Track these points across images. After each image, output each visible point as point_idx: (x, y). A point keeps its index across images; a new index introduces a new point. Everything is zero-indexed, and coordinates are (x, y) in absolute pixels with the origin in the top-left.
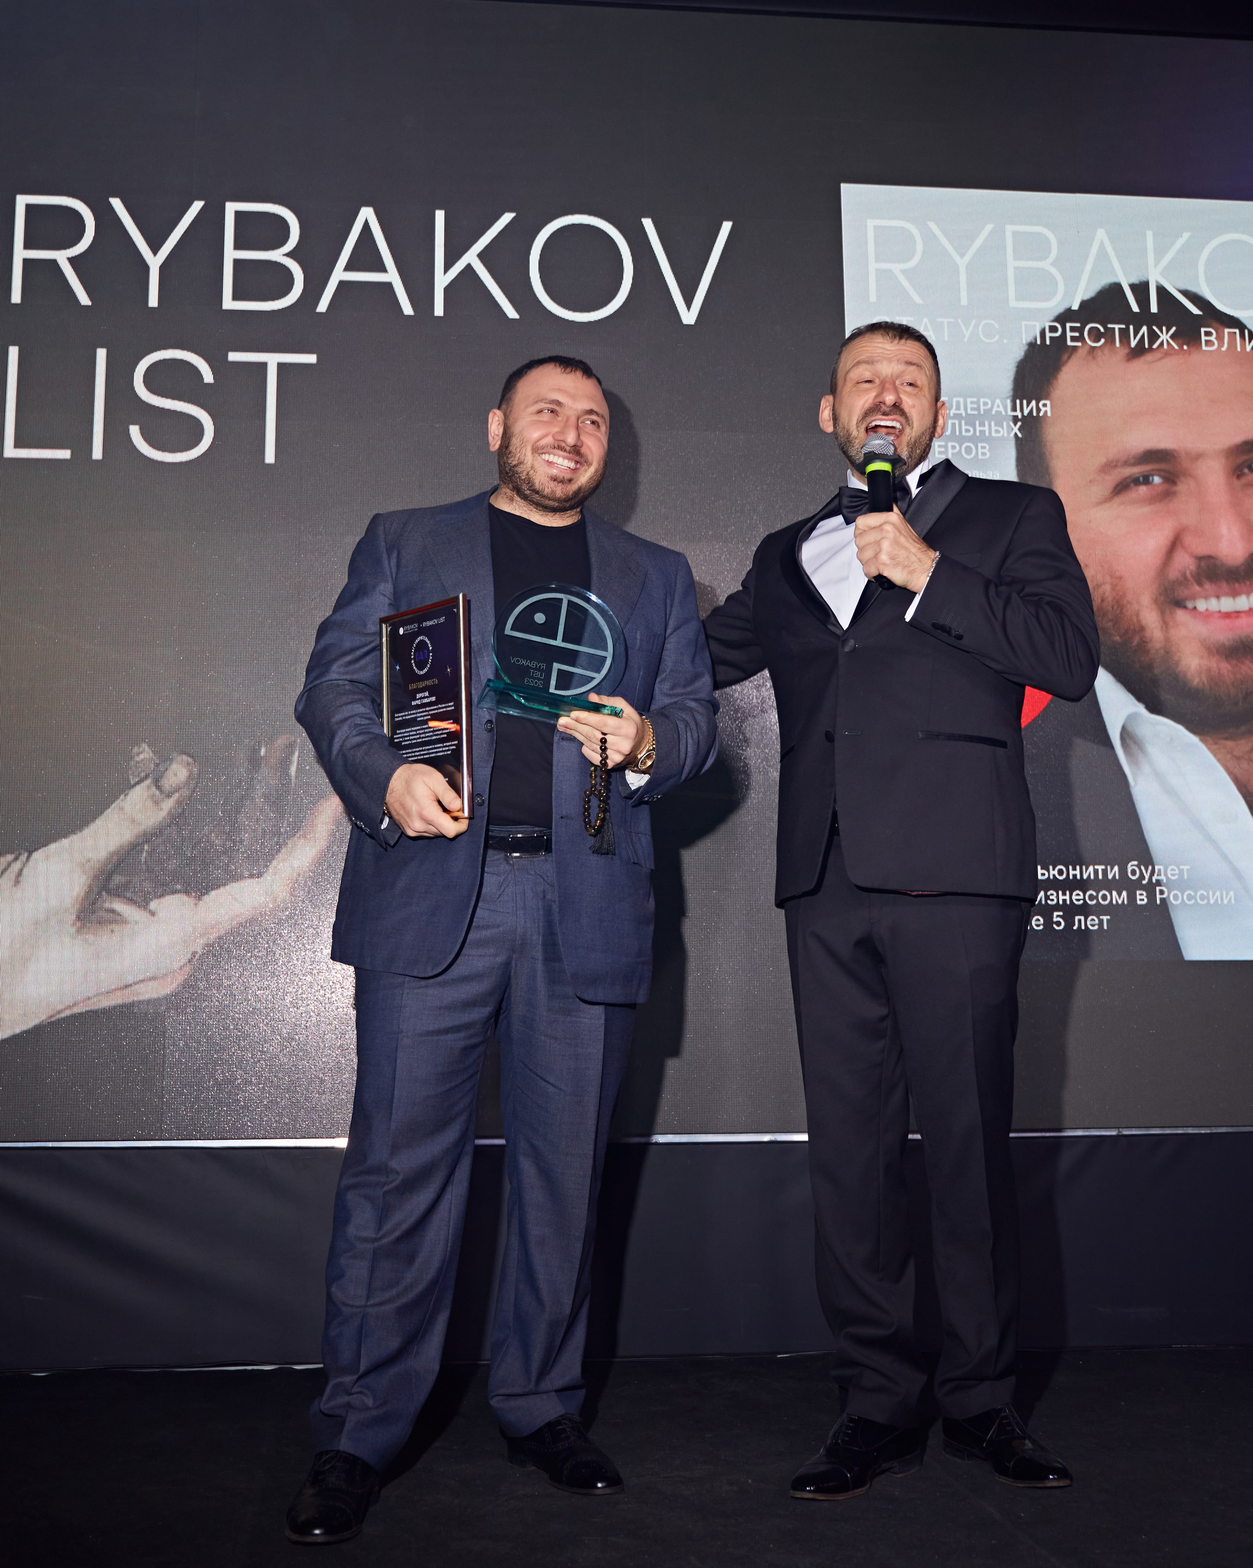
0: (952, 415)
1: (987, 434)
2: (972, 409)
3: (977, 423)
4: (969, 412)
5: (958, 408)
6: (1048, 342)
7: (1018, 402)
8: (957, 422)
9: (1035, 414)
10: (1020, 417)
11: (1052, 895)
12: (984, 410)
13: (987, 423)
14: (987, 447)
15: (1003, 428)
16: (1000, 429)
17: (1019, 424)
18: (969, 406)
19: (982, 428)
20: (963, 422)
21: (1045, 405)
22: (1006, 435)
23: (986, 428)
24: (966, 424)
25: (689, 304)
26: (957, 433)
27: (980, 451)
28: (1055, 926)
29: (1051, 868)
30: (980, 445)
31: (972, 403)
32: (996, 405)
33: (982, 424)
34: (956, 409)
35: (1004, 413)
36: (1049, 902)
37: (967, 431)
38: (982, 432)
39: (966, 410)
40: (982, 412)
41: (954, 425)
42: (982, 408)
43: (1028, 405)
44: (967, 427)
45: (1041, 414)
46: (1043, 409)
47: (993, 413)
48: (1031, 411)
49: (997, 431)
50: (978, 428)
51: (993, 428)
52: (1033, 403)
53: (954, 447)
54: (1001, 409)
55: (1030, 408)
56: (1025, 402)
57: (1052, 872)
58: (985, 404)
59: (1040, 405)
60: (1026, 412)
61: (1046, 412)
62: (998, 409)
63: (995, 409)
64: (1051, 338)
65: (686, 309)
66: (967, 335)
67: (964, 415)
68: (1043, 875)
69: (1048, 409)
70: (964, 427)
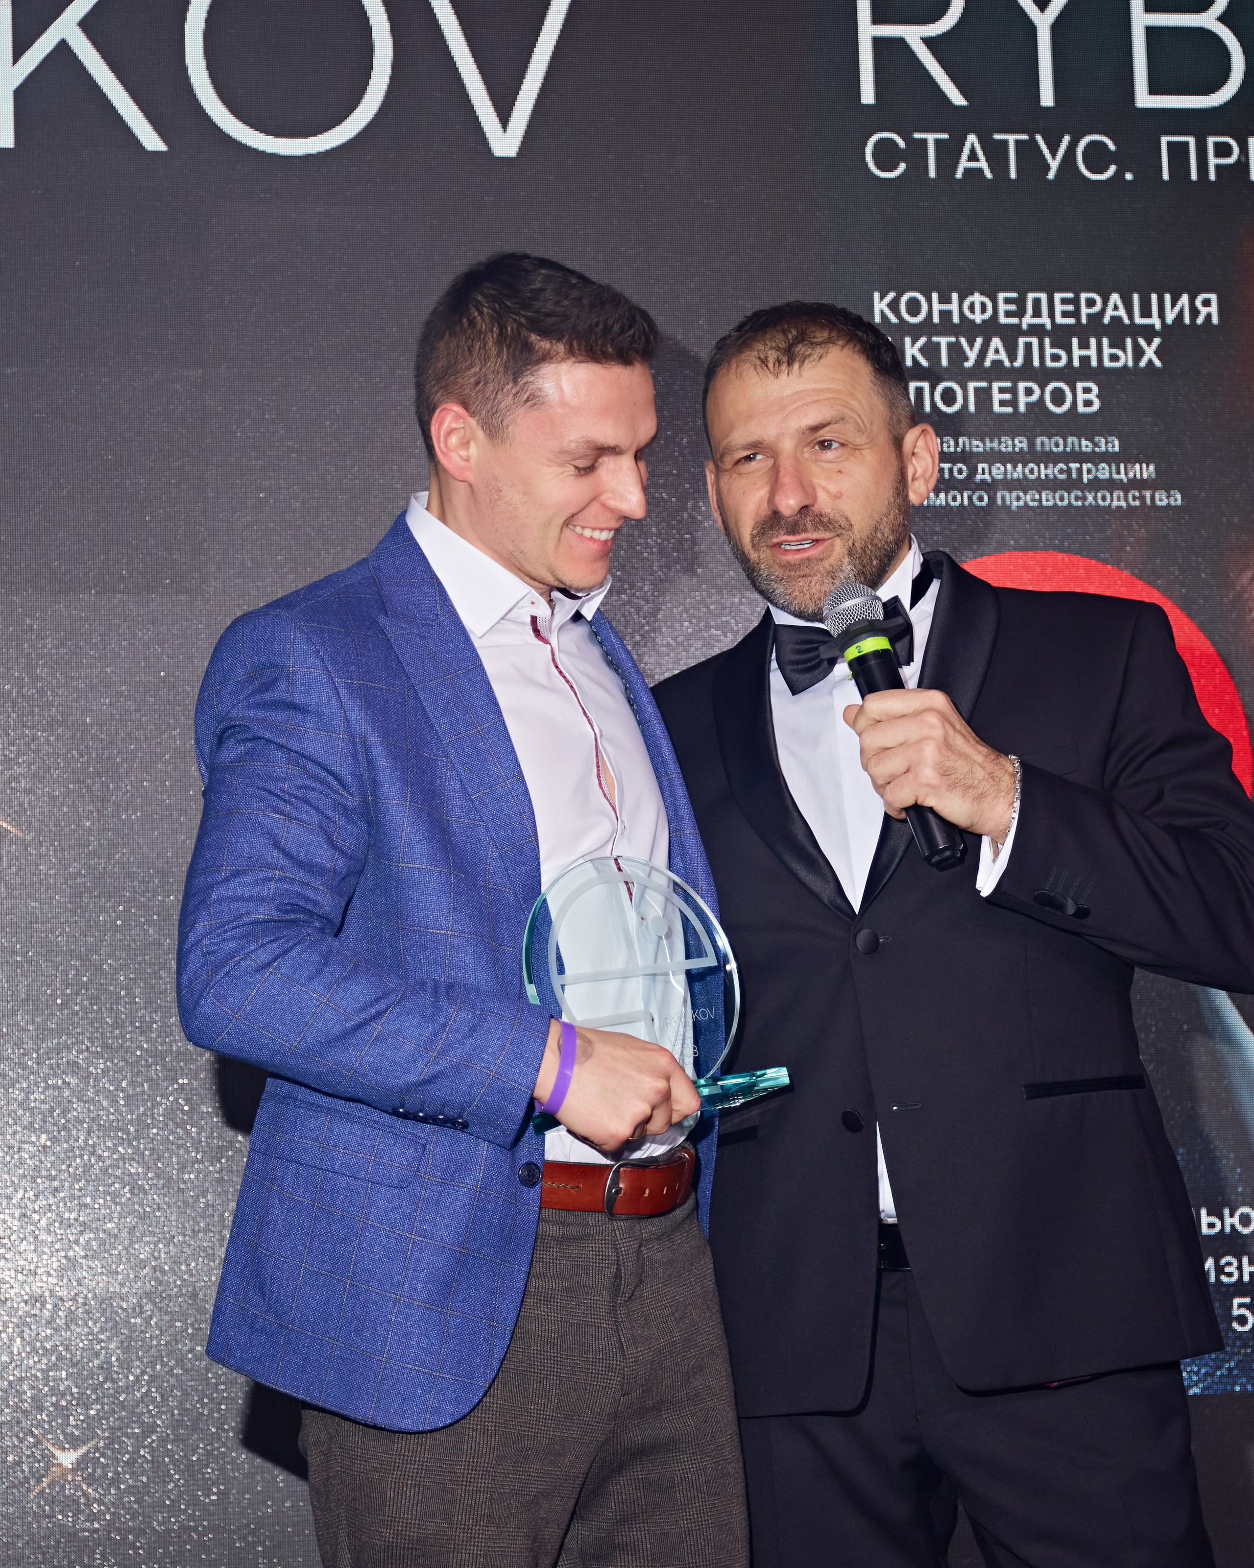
0: (1024, 327)
1: (1094, 363)
2: (1065, 314)
3: (1075, 341)
4: (1059, 320)
5: (1037, 313)
6: (1212, 176)
7: (1154, 297)
8: (1035, 341)
9: (1187, 321)
10: (1158, 326)
11: (1229, 1264)
12: (1089, 316)
13: (1093, 341)
14: (1095, 389)
15: (1124, 350)
16: (1120, 353)
17: (1157, 341)
18: (1059, 308)
19: (1084, 353)
20: (1047, 341)
21: (1207, 303)
22: (1130, 364)
23: (1092, 352)
24: (1052, 346)
25: (504, 119)
26: (1036, 363)
27: (1081, 397)
28: (1235, 1325)
29: (1227, 1212)
30: (1080, 386)
31: (1064, 301)
32: (1111, 305)
33: (1084, 345)
34: (1034, 316)
35: (1126, 321)
36: (1224, 1279)
37: (1056, 358)
38: (1085, 360)
39: (1052, 315)
40: (1084, 320)
41: (1028, 346)
42: (1084, 311)
43: (1173, 304)
44: (1056, 351)
45: (1200, 321)
46: (1204, 311)
47: (1106, 320)
48: (1181, 314)
49: (1114, 358)
50: (1077, 353)
51: (1107, 351)
52: (1185, 299)
53: (1029, 392)
54: (1122, 312)
55: (1177, 309)
56: (1168, 297)
57: (1228, 1221)
58: (1091, 303)
59: (1198, 302)
60: (1170, 317)
61: (1209, 316)
62: (1116, 313)
63: (1110, 312)
64: (1218, 167)
65: (499, 126)
66: (1054, 165)
67: (1049, 326)
68: (1211, 1225)
69: (1214, 309)
70: (1049, 351)
